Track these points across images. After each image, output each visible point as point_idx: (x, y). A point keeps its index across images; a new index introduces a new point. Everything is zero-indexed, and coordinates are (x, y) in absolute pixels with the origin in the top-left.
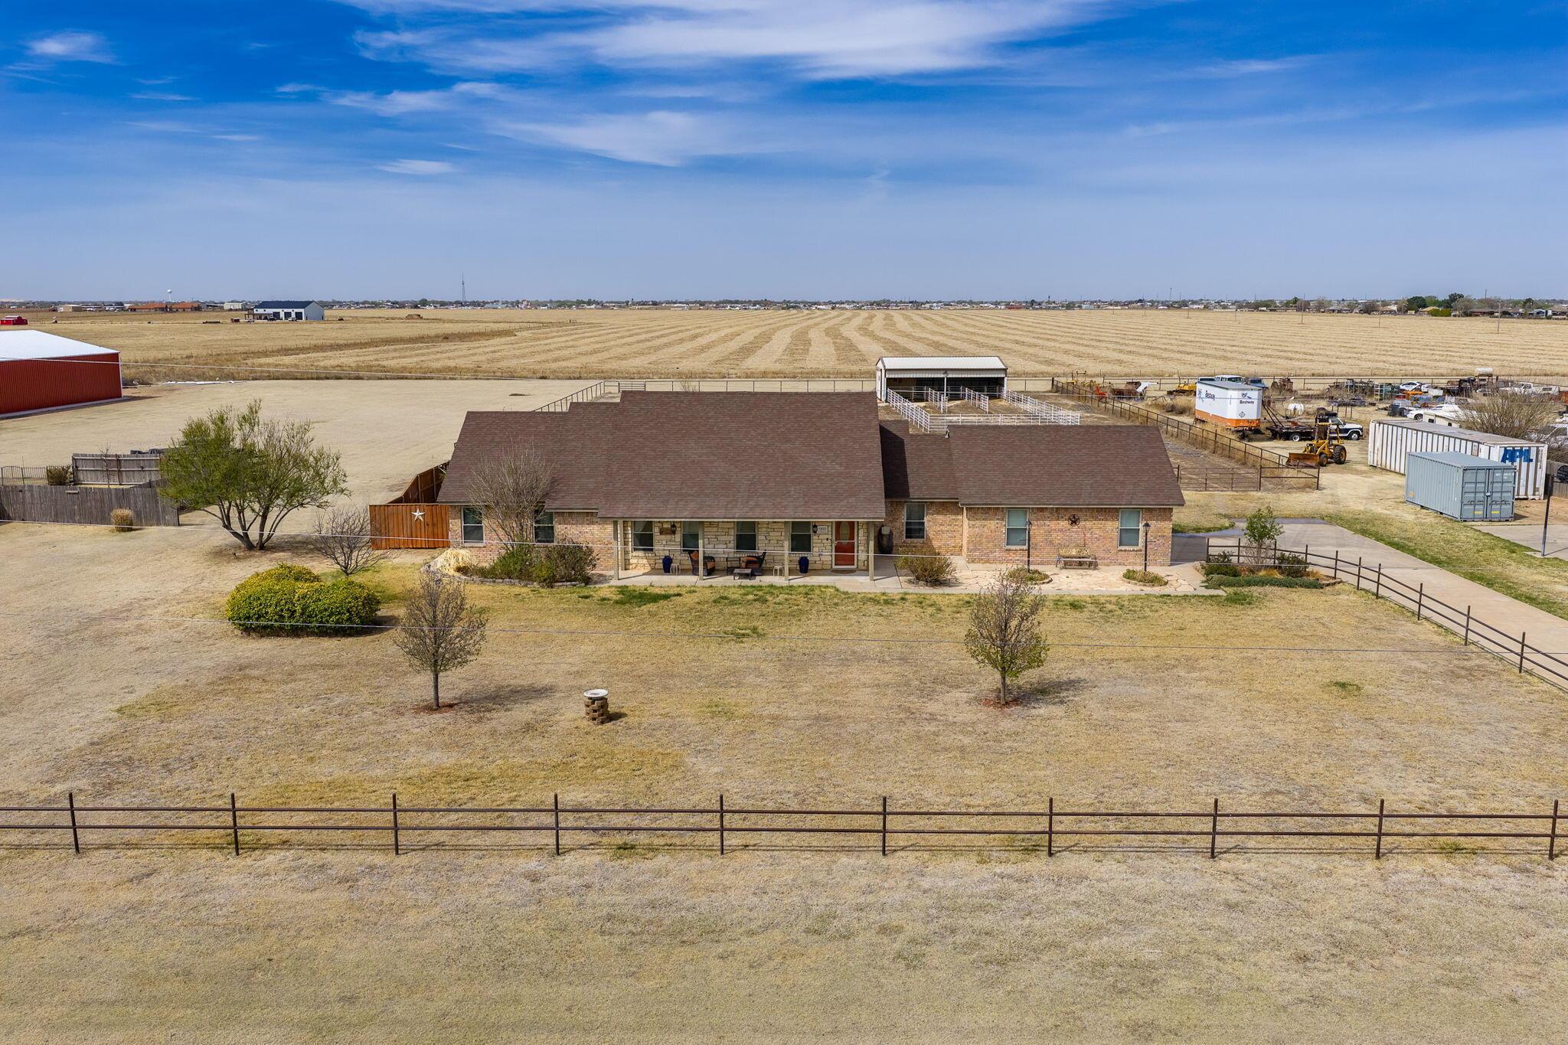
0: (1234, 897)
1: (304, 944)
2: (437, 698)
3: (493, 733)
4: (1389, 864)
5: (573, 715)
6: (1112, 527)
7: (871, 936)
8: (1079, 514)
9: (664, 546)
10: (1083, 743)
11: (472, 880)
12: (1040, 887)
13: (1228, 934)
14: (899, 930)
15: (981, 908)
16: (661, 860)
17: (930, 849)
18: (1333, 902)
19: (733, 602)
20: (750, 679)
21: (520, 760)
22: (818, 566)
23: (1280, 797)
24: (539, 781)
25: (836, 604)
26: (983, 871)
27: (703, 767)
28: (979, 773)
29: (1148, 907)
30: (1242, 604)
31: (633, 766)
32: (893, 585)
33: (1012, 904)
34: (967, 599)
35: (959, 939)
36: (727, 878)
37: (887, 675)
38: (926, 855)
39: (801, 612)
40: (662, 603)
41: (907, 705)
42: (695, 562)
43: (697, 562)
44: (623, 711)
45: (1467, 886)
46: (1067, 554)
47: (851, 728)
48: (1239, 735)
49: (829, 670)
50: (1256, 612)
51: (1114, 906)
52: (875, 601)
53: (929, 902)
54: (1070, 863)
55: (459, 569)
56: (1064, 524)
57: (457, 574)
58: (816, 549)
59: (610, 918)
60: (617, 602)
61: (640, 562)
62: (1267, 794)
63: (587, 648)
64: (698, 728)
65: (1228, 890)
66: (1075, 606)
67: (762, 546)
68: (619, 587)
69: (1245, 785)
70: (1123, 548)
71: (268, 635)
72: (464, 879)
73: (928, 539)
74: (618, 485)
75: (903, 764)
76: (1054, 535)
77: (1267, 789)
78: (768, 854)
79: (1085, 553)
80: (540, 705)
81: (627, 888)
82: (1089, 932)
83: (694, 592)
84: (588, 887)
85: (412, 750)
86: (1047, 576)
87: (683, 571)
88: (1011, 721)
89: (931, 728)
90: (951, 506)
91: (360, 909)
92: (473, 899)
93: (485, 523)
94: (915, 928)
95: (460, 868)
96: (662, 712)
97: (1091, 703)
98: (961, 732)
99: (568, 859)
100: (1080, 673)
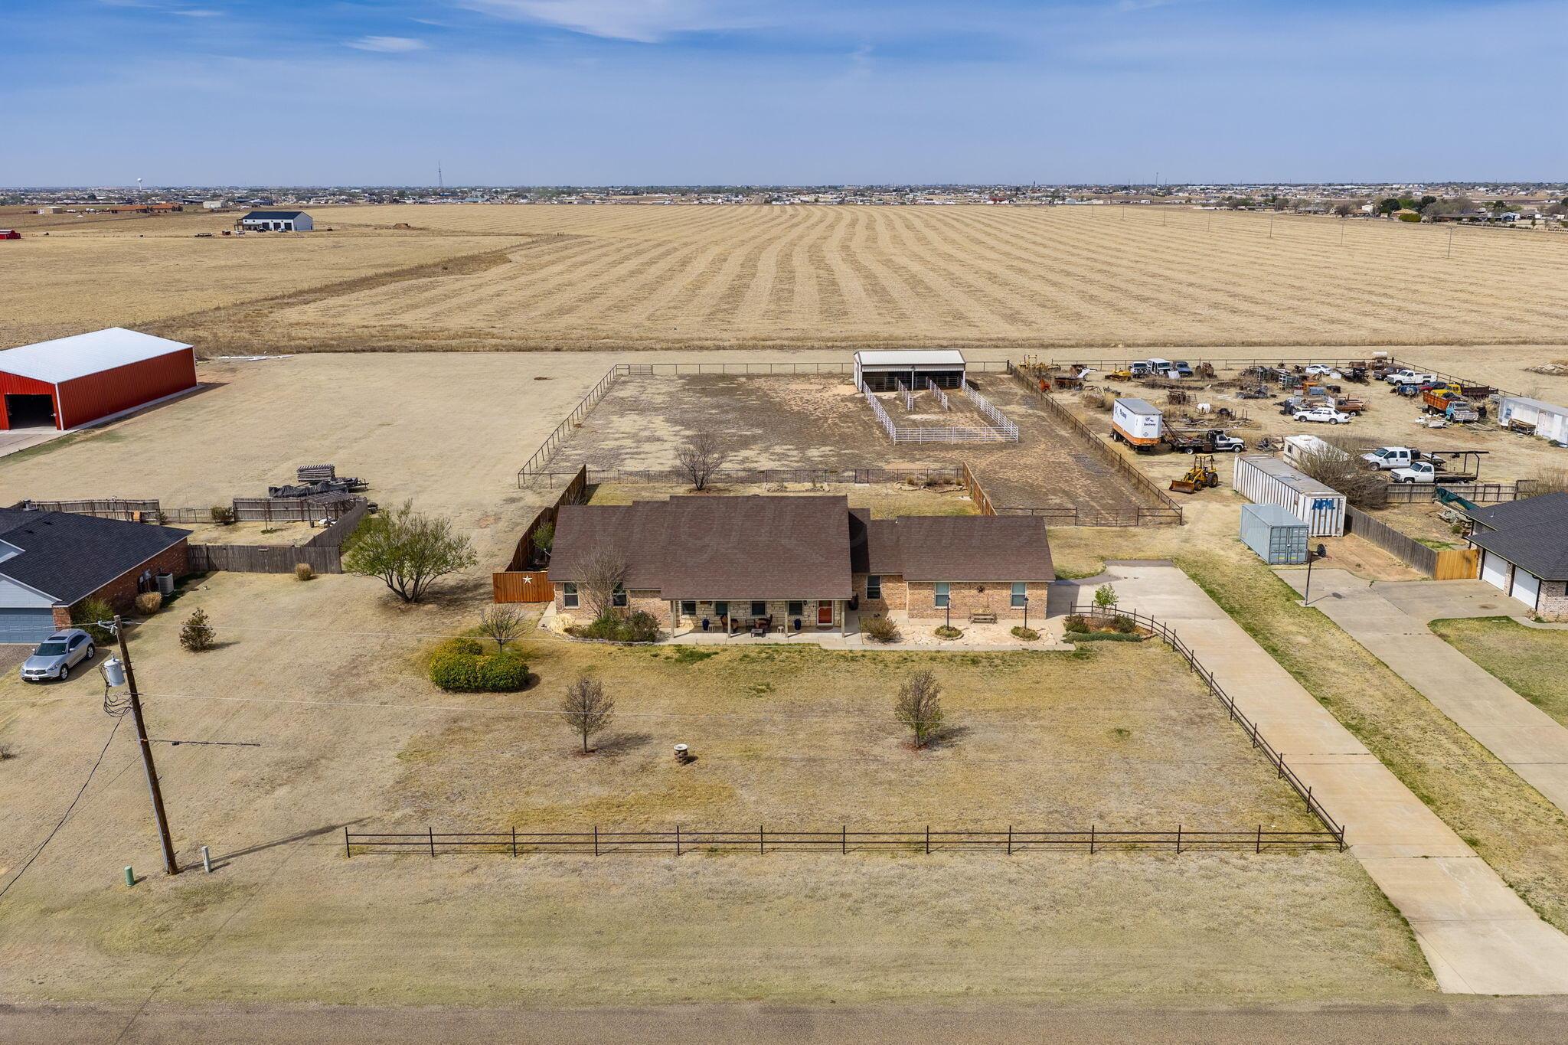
0: (1014, 876)
1: (567, 906)
2: (586, 748)
3: (624, 772)
4: (1096, 857)
5: (667, 758)
6: (1007, 593)
7: (836, 899)
8: (984, 586)
9: (703, 612)
10: (959, 777)
11: (639, 869)
12: (920, 871)
13: (1005, 896)
14: (850, 895)
15: (890, 883)
16: (732, 858)
17: (867, 850)
18: (1061, 879)
19: (753, 661)
20: (768, 728)
21: (644, 792)
22: (807, 624)
23: (1056, 815)
24: (658, 807)
25: (820, 661)
26: (893, 863)
27: (746, 797)
28: (897, 799)
29: (970, 882)
30: (1082, 659)
31: (708, 796)
32: (857, 642)
33: (905, 881)
34: (905, 656)
35: (878, 900)
36: (765, 868)
37: (848, 723)
38: (865, 854)
39: (798, 669)
40: (706, 660)
41: (862, 748)
42: (725, 624)
43: (727, 624)
44: (696, 754)
45: (1130, 869)
46: (976, 612)
47: (829, 767)
48: (1048, 770)
49: (815, 719)
50: (1090, 666)
51: (955, 882)
52: (844, 658)
53: (865, 880)
54: (938, 857)
55: (566, 630)
56: (974, 592)
57: (566, 634)
58: (806, 613)
59: (711, 890)
60: (676, 660)
61: (687, 622)
62: (1050, 813)
63: (665, 702)
64: (740, 768)
65: (1012, 873)
66: (975, 662)
67: (769, 612)
68: (676, 646)
69: (1041, 807)
70: (1014, 607)
71: (460, 692)
72: (634, 870)
73: (883, 599)
74: (672, 574)
75: (856, 794)
76: (968, 599)
77: (1052, 809)
78: (785, 854)
79: (988, 612)
80: (645, 750)
81: (717, 874)
82: (939, 896)
83: (726, 650)
84: (697, 873)
85: (581, 785)
86: (960, 633)
87: (717, 630)
88: (920, 761)
89: (873, 767)
90: (899, 578)
91: (588, 887)
92: (642, 881)
93: (579, 593)
94: (858, 895)
95: (630, 863)
96: (718, 755)
97: (968, 747)
98: (891, 769)
99: (684, 857)
100: (967, 722)
